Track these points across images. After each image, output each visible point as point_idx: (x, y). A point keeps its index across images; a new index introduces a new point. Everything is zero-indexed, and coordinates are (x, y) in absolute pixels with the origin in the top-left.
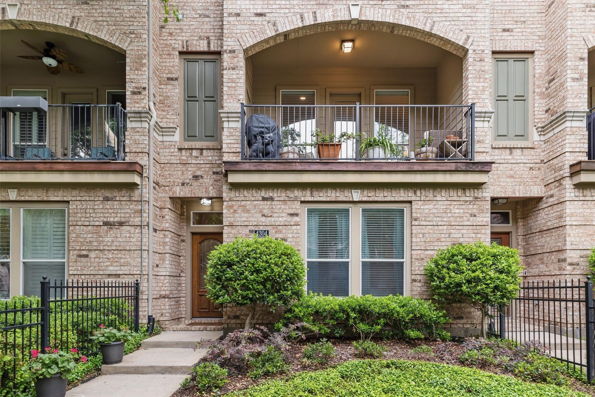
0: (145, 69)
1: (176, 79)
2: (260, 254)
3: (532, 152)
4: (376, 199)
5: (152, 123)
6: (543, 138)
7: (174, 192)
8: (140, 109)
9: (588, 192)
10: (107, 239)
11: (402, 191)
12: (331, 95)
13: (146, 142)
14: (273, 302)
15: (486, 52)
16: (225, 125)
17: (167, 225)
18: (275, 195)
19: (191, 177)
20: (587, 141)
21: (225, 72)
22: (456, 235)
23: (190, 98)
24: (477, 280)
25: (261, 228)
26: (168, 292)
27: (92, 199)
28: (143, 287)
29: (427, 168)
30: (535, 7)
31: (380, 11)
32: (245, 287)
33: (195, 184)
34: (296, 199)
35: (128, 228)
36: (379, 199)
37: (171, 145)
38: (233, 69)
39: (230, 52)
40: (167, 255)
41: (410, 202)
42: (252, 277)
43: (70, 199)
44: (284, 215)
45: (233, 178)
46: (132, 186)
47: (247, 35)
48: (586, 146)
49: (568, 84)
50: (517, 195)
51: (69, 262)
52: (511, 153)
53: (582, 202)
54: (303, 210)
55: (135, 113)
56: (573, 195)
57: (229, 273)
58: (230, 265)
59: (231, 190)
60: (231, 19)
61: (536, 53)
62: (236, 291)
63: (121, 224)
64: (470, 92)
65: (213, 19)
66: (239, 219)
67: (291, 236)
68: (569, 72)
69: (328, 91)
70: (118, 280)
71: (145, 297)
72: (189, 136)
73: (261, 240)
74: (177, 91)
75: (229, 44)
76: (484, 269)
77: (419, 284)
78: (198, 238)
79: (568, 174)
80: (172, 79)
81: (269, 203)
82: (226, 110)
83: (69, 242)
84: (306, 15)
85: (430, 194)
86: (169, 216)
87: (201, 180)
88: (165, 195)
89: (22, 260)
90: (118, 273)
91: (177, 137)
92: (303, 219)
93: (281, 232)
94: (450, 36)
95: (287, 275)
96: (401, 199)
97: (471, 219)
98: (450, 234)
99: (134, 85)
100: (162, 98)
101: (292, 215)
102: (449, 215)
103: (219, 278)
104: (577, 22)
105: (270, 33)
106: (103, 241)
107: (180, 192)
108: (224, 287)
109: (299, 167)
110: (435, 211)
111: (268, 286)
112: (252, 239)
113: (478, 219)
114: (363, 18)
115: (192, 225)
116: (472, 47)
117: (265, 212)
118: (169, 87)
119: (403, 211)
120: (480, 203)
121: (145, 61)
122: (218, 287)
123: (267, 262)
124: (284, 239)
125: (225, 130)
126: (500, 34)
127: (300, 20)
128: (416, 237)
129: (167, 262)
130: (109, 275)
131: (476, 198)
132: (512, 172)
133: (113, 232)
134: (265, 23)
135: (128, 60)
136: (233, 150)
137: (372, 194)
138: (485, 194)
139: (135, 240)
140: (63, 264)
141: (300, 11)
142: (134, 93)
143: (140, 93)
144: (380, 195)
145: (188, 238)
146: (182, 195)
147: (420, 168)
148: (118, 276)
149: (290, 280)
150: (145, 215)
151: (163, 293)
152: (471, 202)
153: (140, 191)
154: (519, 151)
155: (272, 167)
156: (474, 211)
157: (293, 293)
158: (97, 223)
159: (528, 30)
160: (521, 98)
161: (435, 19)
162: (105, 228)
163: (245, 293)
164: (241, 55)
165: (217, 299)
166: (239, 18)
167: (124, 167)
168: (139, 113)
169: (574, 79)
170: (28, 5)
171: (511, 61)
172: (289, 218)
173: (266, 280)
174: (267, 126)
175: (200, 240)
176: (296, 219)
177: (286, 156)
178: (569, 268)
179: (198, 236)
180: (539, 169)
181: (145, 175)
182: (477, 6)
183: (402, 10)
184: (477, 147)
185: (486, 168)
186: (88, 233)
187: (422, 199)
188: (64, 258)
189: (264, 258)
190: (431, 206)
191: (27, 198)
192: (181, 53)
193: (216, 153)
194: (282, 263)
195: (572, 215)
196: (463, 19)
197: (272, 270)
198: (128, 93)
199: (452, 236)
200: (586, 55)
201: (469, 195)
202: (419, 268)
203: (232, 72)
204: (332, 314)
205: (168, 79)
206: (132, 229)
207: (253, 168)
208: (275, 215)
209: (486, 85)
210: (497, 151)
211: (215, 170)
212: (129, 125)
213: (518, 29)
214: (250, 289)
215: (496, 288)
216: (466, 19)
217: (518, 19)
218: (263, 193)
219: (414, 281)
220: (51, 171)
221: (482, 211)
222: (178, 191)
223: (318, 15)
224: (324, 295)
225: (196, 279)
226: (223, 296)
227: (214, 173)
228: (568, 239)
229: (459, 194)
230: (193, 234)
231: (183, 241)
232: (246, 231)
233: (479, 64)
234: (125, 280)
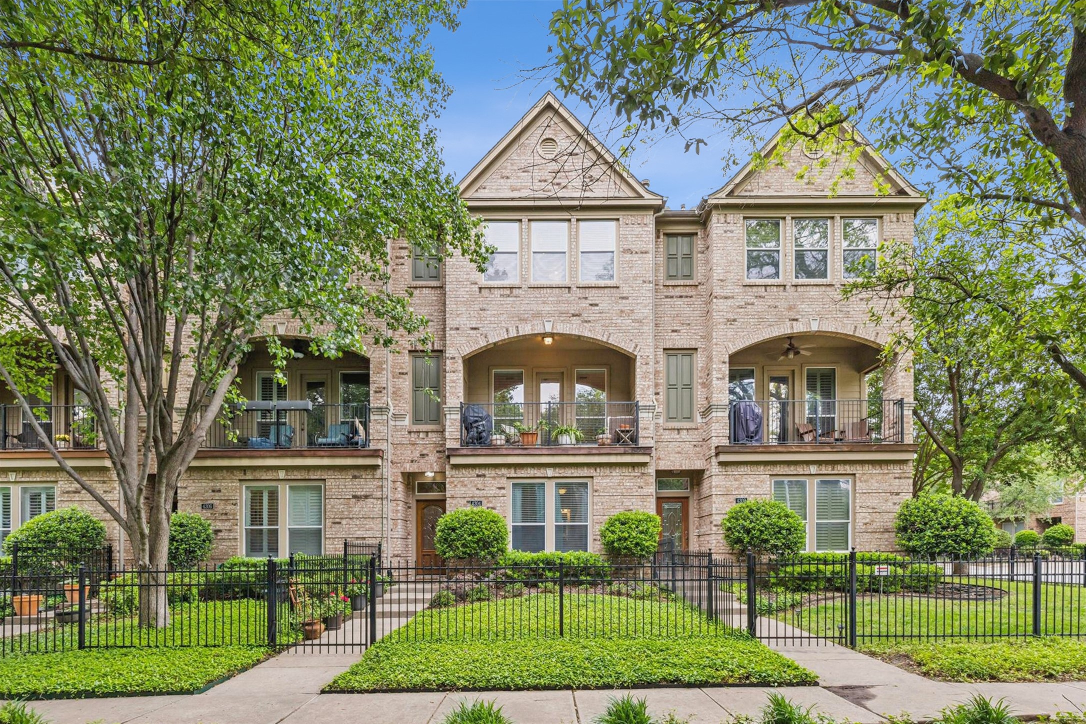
0: (385, 372)
1: (407, 374)
2: (476, 521)
3: (696, 432)
4: (566, 475)
5: (390, 415)
6: (704, 421)
7: (405, 468)
8: (381, 405)
9: (729, 469)
10: (355, 510)
11: (586, 469)
12: (537, 374)
13: (386, 432)
14: (484, 557)
15: (651, 357)
16: (448, 417)
17: (400, 496)
18: (487, 473)
19: (419, 456)
20: (728, 428)
21: (447, 375)
22: (627, 503)
23: (417, 388)
24: (626, 539)
25: (476, 499)
26: (400, 552)
27: (343, 477)
28: (384, 546)
29: (602, 452)
30: (698, 312)
31: (568, 325)
32: (464, 546)
33: (422, 461)
34: (503, 476)
35: (372, 500)
36: (568, 476)
37: (403, 428)
38: (454, 372)
39: (452, 359)
40: (400, 521)
41: (592, 477)
42: (470, 539)
43: (326, 477)
44: (494, 488)
45: (454, 461)
46: (375, 468)
47: (465, 345)
48: (728, 432)
49: (714, 383)
50: (684, 468)
51: (326, 528)
52: (679, 434)
53: (724, 477)
54: (509, 485)
55: (377, 409)
56: (717, 471)
57: (454, 536)
58: (454, 530)
59: (452, 469)
60: (453, 332)
61: (699, 350)
62: (459, 549)
63: (367, 497)
64: (638, 390)
65: (436, 324)
66: (459, 492)
67: (499, 505)
68: (715, 373)
69: (535, 371)
70: (365, 542)
71: (385, 556)
72: (417, 420)
73: (475, 509)
74: (407, 383)
75: (450, 352)
76: (630, 531)
77: (599, 543)
78: (423, 505)
79: (714, 455)
80: (403, 374)
81: (482, 479)
82: (449, 405)
83: (325, 512)
84: (511, 329)
85: (608, 471)
86: (401, 488)
87: (427, 458)
88: (398, 471)
89: (288, 527)
90: (365, 536)
91: (407, 422)
92: (509, 491)
93: (491, 502)
94: (623, 345)
95: (495, 537)
96: (585, 475)
97: (639, 490)
98: (623, 503)
99: (376, 385)
100: (395, 390)
101: (500, 489)
102: (622, 487)
103: (446, 540)
104: (721, 334)
105: (483, 344)
106: (351, 512)
107: (409, 468)
108: (450, 546)
109: (505, 452)
110: (611, 484)
111: (481, 545)
112: (469, 509)
113: (645, 491)
114: (555, 332)
115: (417, 494)
116: (640, 354)
117: (479, 486)
118: (401, 380)
119: (587, 484)
120: (646, 478)
121: (385, 366)
122: (446, 546)
123: (480, 528)
124: (494, 509)
125: (448, 421)
126: (670, 335)
127: (506, 333)
128: (597, 505)
129: (400, 527)
130: (357, 538)
131: (643, 474)
132: (679, 449)
133: (362, 503)
134: (479, 335)
135: (371, 366)
136: (454, 437)
137: (562, 471)
138: (650, 471)
139: (377, 510)
140: (321, 529)
141: (505, 326)
142: (376, 392)
143: (381, 392)
144: (569, 472)
145: (414, 505)
146: (412, 470)
147: (597, 452)
148: (364, 539)
149: (497, 540)
150: (385, 490)
151: (396, 553)
152: (639, 477)
153: (381, 471)
154: (685, 432)
155: (484, 452)
156: (642, 484)
157: (499, 550)
158: (348, 497)
159: (693, 331)
160: (689, 387)
161: (611, 332)
162: (354, 500)
163: (464, 550)
164: (461, 362)
165: (445, 554)
166: (458, 332)
167: (371, 453)
168: (381, 409)
169: (718, 379)
170: (293, 323)
171: (680, 357)
172: (498, 492)
173: (479, 540)
174: (480, 415)
175: (424, 507)
176: (503, 492)
177: (495, 443)
178: (714, 529)
179: (422, 503)
180: (702, 446)
181: (385, 458)
182: (644, 322)
183: (585, 324)
184: (642, 433)
185: (648, 452)
186: (341, 504)
187: (602, 475)
188: (321, 525)
189: (478, 525)
190: (608, 481)
191: (293, 478)
192: (410, 352)
193: (439, 435)
194: (491, 529)
195: (717, 487)
196: (632, 331)
197: (484, 534)
198: (372, 392)
199: (625, 504)
200: (727, 360)
201: (637, 472)
202: (599, 529)
203: (453, 374)
204: (528, 564)
205: (400, 374)
206: (375, 501)
207: (470, 453)
208: (487, 489)
209: (651, 383)
210: (668, 432)
212: (372, 418)
213: (684, 329)
214: (468, 547)
215: (637, 544)
216: (636, 331)
217: (685, 322)
218: (478, 472)
219: (595, 540)
220: (315, 456)
221: (648, 484)
223: (520, 329)
225: (420, 541)
226: (449, 552)
227: (438, 452)
228: (714, 506)
229: (630, 471)
230: (418, 501)
231: (410, 508)
232: (464, 502)
233: (645, 367)
234: (370, 542)
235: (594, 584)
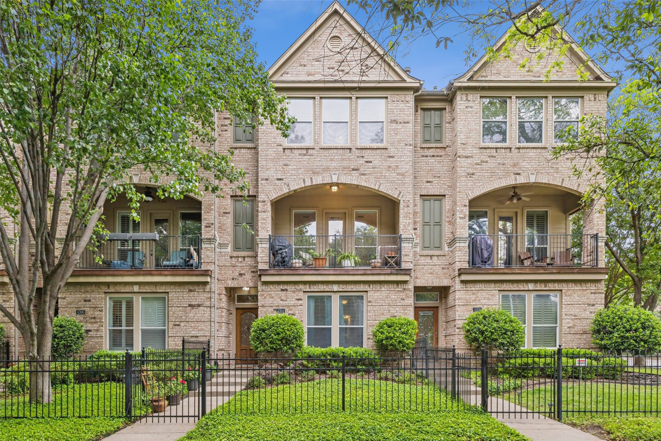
0: (213, 212)
1: (229, 213)
2: (280, 324)
3: (444, 258)
4: (347, 290)
5: (217, 244)
6: (450, 249)
7: (228, 284)
8: (210, 236)
9: (468, 285)
10: (191, 315)
11: (362, 285)
12: (326, 213)
13: (213, 256)
14: (286, 350)
15: (411, 201)
16: (260, 245)
17: (223, 305)
18: (289, 288)
19: (238, 274)
20: (468, 255)
21: (259, 214)
22: (393, 311)
23: (236, 224)
24: (391, 338)
25: (280, 308)
26: (224, 347)
27: (182, 290)
29: (375, 272)
30: (446, 168)
31: (349, 177)
32: (271, 342)
33: (240, 279)
34: (300, 290)
35: (203, 308)
36: (349, 290)
37: (226, 254)
38: (264, 212)
39: (263, 202)
40: (223, 324)
41: (367, 291)
42: (275, 337)
43: (169, 291)
44: (293, 300)
45: (264, 278)
46: (205, 283)
47: (272, 192)
48: (468, 258)
49: (458, 221)
51: (168, 329)
52: (431, 259)
53: (464, 292)
54: (305, 297)
55: (207, 239)
56: (460, 287)
57: (264, 335)
58: (264, 330)
59: (263, 285)
60: (263, 182)
61: (446, 196)
62: (267, 345)
63: (199, 306)
64: (401, 226)
65: (251, 175)
66: (267, 302)
67: (297, 312)
68: (458, 213)
69: (325, 211)
70: (197, 339)
71: (213, 350)
72: (236, 248)
73: (280, 315)
74: (229, 220)
75: (261, 197)
76: (395, 332)
77: (372, 341)
79: (457, 275)
80: (226, 213)
81: (285, 292)
82: (260, 237)
83: (168, 317)
84: (306, 180)
85: (378, 287)
86: (224, 298)
87: (244, 277)
88: (223, 286)
89: (140, 328)
90: (197, 335)
91: (229, 249)
92: (305, 302)
93: (292, 310)
94: (390, 192)
95: (294, 336)
96: (361, 290)
97: (402, 301)
98: (389, 311)
99: (206, 222)
100: (220, 225)
101: (298, 300)
102: (389, 299)
103: (258, 338)
104: (463, 184)
105: (285, 190)
106: (188, 316)
107: (231, 284)
108: (261, 343)
109: (302, 272)
110: (381, 297)
111: (284, 342)
112: (275, 315)
113: (406, 302)
114: (340, 182)
115: (236, 303)
116: (402, 199)
117: (283, 298)
118: (225, 218)
119: (363, 296)
120: (407, 292)
121: (213, 207)
122: (258, 343)
123: (283, 329)
124: (293, 315)
125: (259, 248)
126: (425, 184)
127: (303, 183)
128: (370, 312)
129: (223, 328)
130: (192, 336)
131: (405, 289)
132: (431, 271)
133: (195, 310)
134: (283, 184)
135: (203, 207)
136: (264, 261)
137: (344, 287)
138: (410, 287)
139: (207, 315)
140: (164, 330)
141: (303, 177)
142: (206, 227)
143: (210, 227)
144: (349, 288)
145: (234, 312)
146: (232, 286)
147: (371, 273)
148: (197, 337)
149: (296, 338)
150: (213, 300)
151: (221, 347)
152: (401, 291)
153: (209, 286)
154: (436, 257)
155: (287, 272)
156: (403, 297)
157: (297, 346)
158: (185, 305)
159: (442, 182)
160: (439, 224)
161: (381, 182)
162: (190, 308)
163: (272, 346)
164: (269, 204)
165: (257, 349)
166: (267, 182)
167: (202, 273)
168: (210, 239)
169: (460, 218)
170: (144, 174)
171: (432, 201)
172: (297, 302)
173: (283, 338)
174: (284, 245)
175: (241, 313)
176: (300, 302)
177: (294, 265)
178: (457, 330)
179: (240, 311)
180: (448, 268)
181: (213, 276)
182: (406, 174)
183: (362, 176)
184: (403, 258)
185: (408, 272)
186: (180, 311)
187: (374, 289)
188: (165, 326)
189: (282, 327)
190: (379, 294)
191: (144, 291)
192: (232, 196)
193: (253, 259)
194: (291, 330)
195: (459, 299)
196: (397, 182)
197: (286, 333)
198: (203, 227)
199: (391, 312)
200: (467, 204)
201: (400, 288)
202: (371, 330)
203: (263, 214)
204: (318, 357)
205: (224, 213)
206: (205, 309)
207: (276, 273)
208: (288, 300)
209: (411, 221)
210: (423, 258)
211: (252, 270)
212: (203, 246)
213: (435, 181)
214: (274, 344)
215: (400, 342)
216: (399, 182)
217: (436, 175)
218: (282, 287)
219: (369, 339)
220: (160, 275)
221: (408, 297)
222: (230, 283)
223: (313, 180)
224: (315, 347)
226: (260, 347)
227: (252, 272)
228: (457, 313)
229: (395, 287)
230: (237, 309)
231: (231, 314)
232: (272, 309)
233: (406, 209)
234: (201, 339)
235: (367, 372)
